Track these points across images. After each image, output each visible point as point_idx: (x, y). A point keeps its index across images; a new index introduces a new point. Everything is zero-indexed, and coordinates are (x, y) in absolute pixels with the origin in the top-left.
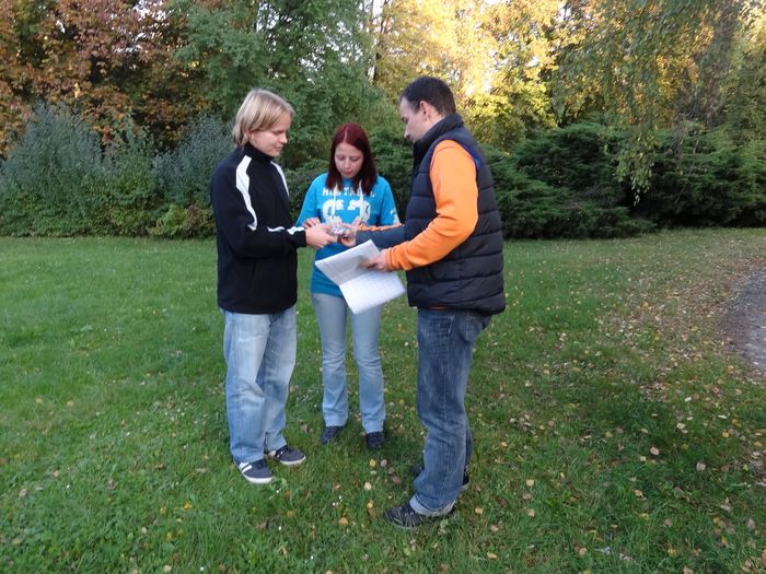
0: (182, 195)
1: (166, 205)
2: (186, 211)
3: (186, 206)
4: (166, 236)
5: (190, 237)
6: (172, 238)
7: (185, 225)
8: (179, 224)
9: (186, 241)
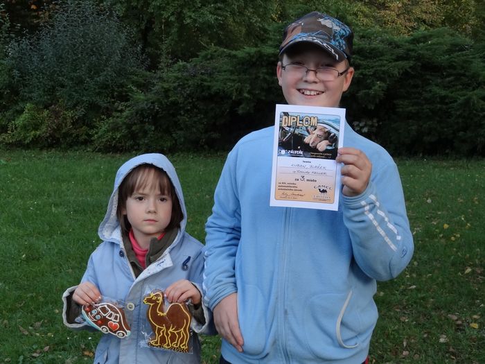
0: (41, 92)
1: (21, 105)
2: (46, 112)
3: (46, 107)
4: (19, 145)
5: (50, 146)
6: (27, 147)
7: (43, 131)
8: (36, 129)
9: (45, 152)
